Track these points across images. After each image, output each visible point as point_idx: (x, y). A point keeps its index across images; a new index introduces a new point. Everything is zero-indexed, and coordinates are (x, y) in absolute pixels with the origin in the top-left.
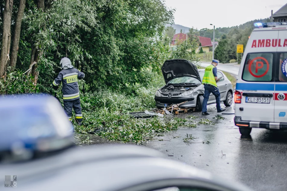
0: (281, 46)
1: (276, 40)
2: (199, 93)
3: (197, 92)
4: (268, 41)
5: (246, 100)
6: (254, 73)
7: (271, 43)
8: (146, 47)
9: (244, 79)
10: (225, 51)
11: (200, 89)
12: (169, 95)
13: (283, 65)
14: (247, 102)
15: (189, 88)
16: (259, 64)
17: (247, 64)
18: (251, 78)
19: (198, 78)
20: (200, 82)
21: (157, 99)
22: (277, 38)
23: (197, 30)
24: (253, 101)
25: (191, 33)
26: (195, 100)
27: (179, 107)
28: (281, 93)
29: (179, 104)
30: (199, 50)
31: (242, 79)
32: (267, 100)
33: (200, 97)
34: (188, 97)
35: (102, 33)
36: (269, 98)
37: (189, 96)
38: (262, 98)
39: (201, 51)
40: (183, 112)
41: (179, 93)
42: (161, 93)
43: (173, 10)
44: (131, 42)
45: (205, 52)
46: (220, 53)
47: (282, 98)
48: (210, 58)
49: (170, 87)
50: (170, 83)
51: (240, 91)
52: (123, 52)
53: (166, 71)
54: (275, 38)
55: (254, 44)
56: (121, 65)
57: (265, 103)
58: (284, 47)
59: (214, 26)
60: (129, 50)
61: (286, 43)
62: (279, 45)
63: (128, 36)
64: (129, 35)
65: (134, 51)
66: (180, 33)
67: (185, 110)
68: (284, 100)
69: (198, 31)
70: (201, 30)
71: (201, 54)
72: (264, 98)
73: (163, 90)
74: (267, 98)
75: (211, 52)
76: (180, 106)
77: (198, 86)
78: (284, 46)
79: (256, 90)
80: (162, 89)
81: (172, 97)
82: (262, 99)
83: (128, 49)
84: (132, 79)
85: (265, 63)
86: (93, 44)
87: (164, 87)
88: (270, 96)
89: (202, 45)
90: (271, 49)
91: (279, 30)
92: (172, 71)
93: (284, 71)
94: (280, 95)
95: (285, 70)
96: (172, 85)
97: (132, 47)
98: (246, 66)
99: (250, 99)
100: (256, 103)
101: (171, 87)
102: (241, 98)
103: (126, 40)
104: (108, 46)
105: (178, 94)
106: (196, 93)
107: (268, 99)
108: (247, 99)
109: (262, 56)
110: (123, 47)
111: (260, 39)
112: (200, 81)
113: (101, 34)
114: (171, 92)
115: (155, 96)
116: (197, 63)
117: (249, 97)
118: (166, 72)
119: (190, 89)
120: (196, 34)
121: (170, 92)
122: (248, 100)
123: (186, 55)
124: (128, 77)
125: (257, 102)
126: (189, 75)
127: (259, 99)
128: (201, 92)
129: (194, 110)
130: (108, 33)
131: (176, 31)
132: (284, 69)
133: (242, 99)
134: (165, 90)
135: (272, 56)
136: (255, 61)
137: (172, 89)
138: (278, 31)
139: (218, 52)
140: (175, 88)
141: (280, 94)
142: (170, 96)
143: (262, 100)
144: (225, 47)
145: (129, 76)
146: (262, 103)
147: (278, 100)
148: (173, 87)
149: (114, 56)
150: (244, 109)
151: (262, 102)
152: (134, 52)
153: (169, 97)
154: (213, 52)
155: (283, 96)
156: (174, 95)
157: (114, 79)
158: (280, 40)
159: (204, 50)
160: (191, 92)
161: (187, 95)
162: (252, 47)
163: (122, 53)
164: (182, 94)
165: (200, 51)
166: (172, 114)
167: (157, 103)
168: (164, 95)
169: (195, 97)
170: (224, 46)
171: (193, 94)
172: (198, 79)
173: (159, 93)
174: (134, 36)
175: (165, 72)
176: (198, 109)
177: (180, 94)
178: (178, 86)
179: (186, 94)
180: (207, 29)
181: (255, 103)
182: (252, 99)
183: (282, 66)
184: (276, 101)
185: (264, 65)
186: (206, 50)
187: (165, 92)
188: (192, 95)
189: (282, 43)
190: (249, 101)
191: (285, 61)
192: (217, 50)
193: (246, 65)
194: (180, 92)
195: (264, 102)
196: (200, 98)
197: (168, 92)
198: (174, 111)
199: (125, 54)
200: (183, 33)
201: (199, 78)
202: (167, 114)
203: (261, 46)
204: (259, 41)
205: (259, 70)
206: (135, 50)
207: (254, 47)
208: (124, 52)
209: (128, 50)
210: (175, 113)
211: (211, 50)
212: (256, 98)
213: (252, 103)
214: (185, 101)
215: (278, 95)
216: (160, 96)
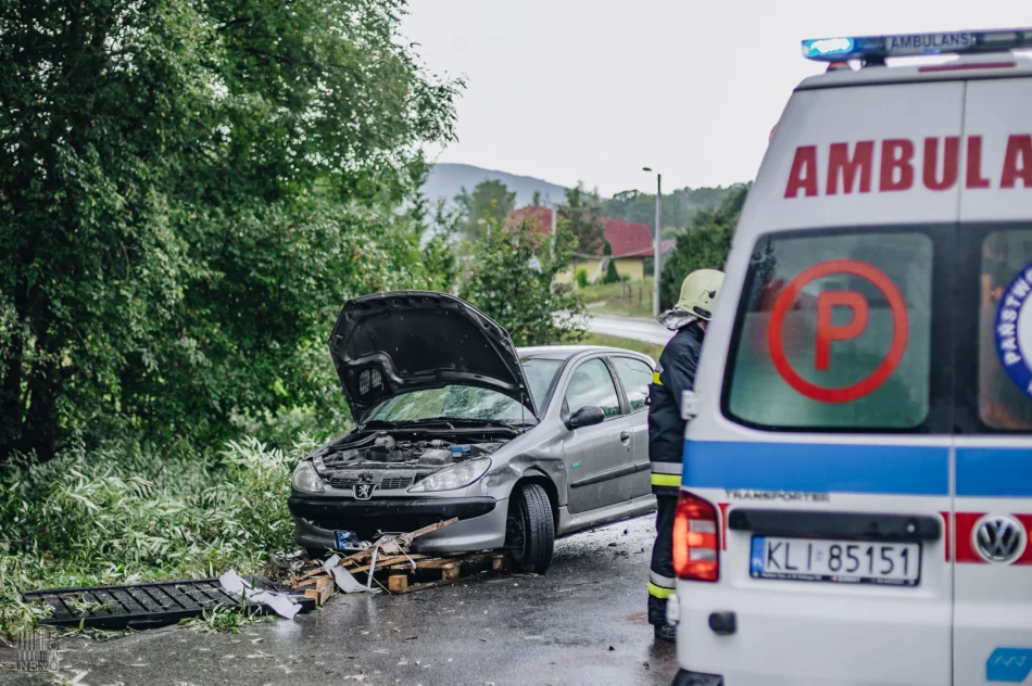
0: (985, 184)
1: (952, 144)
2: (522, 476)
3: (512, 466)
4: (898, 153)
5: (756, 561)
6: (806, 373)
7: (917, 162)
8: (321, 241)
9: (734, 410)
11: (525, 451)
12: (358, 488)
13: (1008, 315)
14: (760, 577)
15: (466, 447)
16: (837, 307)
17: (759, 308)
18: (781, 403)
19: (520, 393)
20: (528, 416)
21: (301, 505)
22: (954, 132)
23: (595, 197)
24: (802, 570)
25: (573, 203)
26: (501, 510)
27: (413, 550)
28: (1000, 510)
29: (408, 537)
30: (603, 270)
31: (726, 412)
32: (899, 561)
33: (527, 493)
34: (462, 495)
35: (98, 171)
36: (913, 549)
37: (462, 493)
38: (864, 546)
39: (610, 273)
40: (434, 575)
41: (412, 473)
42: (322, 476)
43: (454, 87)
44: (252, 221)
45: (626, 279)
47: (1004, 550)
48: (643, 303)
49: (373, 442)
50: (381, 417)
51: (715, 496)
52: (205, 264)
53: (355, 359)
54: (942, 133)
55: (803, 175)
56: (205, 326)
57: (884, 583)
58: (1007, 192)
59: (659, 176)
60: (242, 258)
61: (1020, 165)
62: (975, 180)
63: (243, 195)
64: (248, 192)
65: (264, 261)
66: (532, 204)
67: (448, 566)
68: (1020, 561)
69: (601, 201)
70: (615, 196)
71: (609, 285)
72: (877, 547)
73: (335, 456)
74: (899, 547)
75: (649, 278)
76: (420, 547)
77: (520, 434)
78: (1007, 182)
79: (819, 488)
80: (332, 450)
81: (374, 498)
82: (863, 557)
83: (237, 252)
84: (258, 392)
85: (878, 302)
86: (62, 228)
87: (344, 442)
88: (921, 532)
89: (613, 249)
90: (920, 205)
91: (965, 79)
92: (383, 358)
93: (1011, 359)
94: (989, 527)
95: (1018, 351)
96: (384, 432)
97: (252, 242)
98: (747, 326)
99: (779, 556)
100: (826, 579)
101: (380, 441)
102: (717, 543)
103: (229, 213)
104: (130, 235)
105: (404, 482)
106: (504, 471)
107: (905, 553)
108: (761, 556)
109: (859, 255)
110: (208, 241)
111: (838, 140)
112: (530, 406)
113: (91, 179)
114: (372, 467)
115: (294, 490)
116: (572, 320)
117: (774, 541)
118: (353, 363)
119: (475, 453)
120: (595, 210)
121: (367, 467)
122: (770, 558)
123: (524, 283)
124: (239, 382)
125: (828, 572)
126: (472, 376)
127: (844, 557)
128: (535, 467)
129: (497, 565)
130: (128, 174)
131: (517, 199)
132: (1016, 343)
133: (723, 554)
134: (346, 455)
135: (926, 248)
136: (813, 289)
137: (382, 449)
138: (959, 85)
139: (674, 276)
140: (397, 448)
141: (992, 519)
142: (365, 489)
143: (864, 560)
144: (703, 258)
145: (241, 378)
146: (865, 581)
147: (977, 559)
148: (389, 438)
149: (153, 282)
150: (741, 623)
151: (863, 572)
152: (261, 265)
153: (358, 493)
154: (656, 279)
155: (1009, 531)
156: (385, 485)
157: (171, 391)
158: (975, 143)
159: (622, 269)
160: (478, 467)
161: (456, 485)
162: (790, 193)
163: (204, 268)
164: (430, 479)
165: (605, 273)
166: (368, 588)
167: (303, 529)
168: (336, 483)
169: (501, 493)
170: (698, 255)
171: (486, 480)
172: (519, 400)
173: (311, 471)
174: (273, 195)
175: (347, 359)
176: (518, 556)
177: (419, 477)
178: (415, 435)
179: (449, 482)
180: (638, 194)
181: (813, 579)
182: (796, 553)
183: (998, 321)
184: (965, 569)
185: (874, 312)
186: (632, 271)
187: (345, 467)
188: (484, 487)
189: (992, 166)
190: (773, 569)
191: (1020, 288)
192: (669, 271)
193: (749, 316)
194: (415, 472)
195: (876, 574)
196: (529, 501)
197: (358, 467)
198: (383, 574)
199: (217, 274)
200: (541, 204)
201: (525, 390)
202: (342, 592)
203: (848, 189)
204: (838, 150)
205: (837, 348)
206: (270, 258)
207: (802, 191)
208: (210, 262)
209: (233, 255)
210: (387, 585)
211: (649, 271)
212: (822, 547)
213: (798, 579)
214: (446, 518)
215: (979, 527)
216: (313, 490)
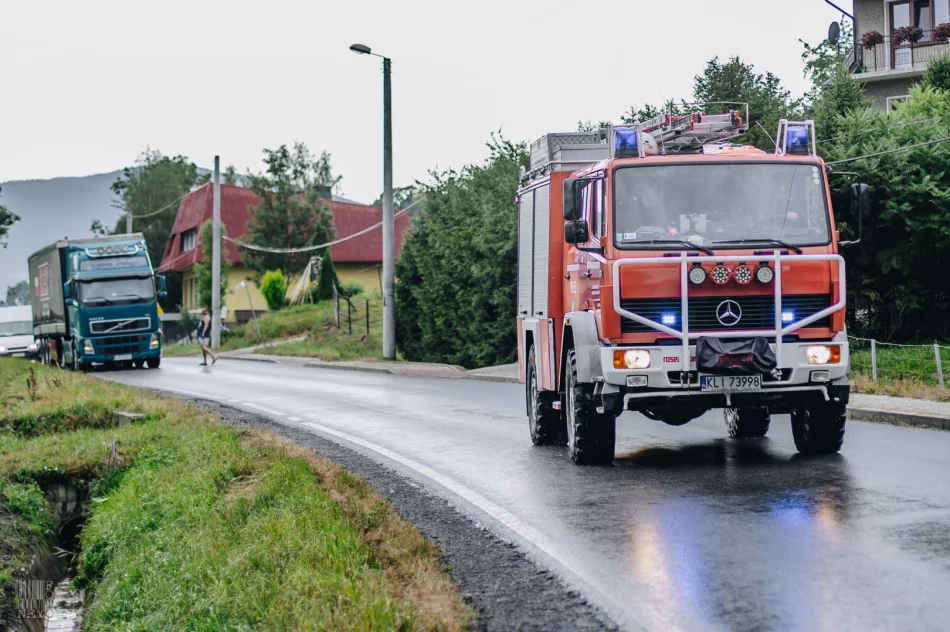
10: (479, 256)
39: (323, 282)
46: (440, 277)
139: (420, 269)
